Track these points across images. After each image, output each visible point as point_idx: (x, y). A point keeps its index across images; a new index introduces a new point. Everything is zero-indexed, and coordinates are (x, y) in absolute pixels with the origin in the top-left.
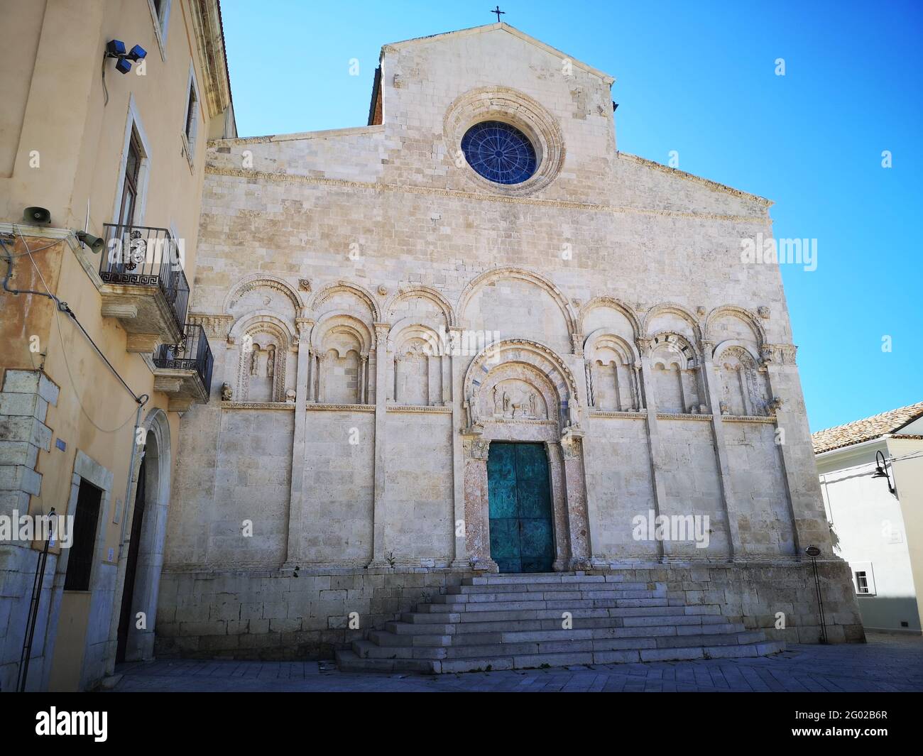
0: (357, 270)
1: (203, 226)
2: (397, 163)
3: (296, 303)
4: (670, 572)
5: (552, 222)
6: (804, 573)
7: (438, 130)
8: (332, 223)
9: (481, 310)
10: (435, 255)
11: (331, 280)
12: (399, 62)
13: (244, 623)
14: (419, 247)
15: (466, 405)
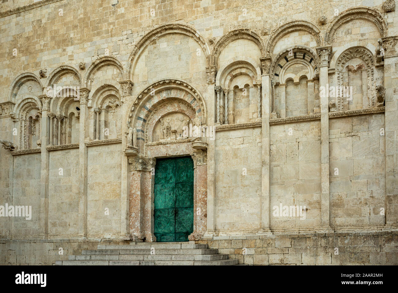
0: (69, 56)
4: (258, 241)
8: (56, 28)
9: (146, 65)
10: (114, 32)
11: (56, 67)
14: (104, 29)
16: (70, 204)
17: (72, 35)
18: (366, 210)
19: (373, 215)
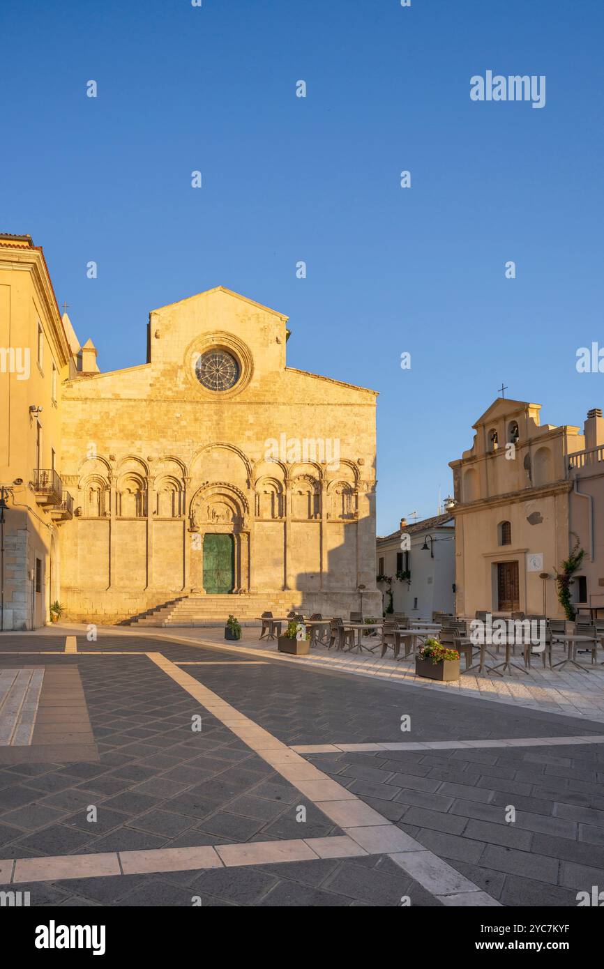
0: (138, 448)
1: (63, 429)
2: (158, 385)
3: (109, 468)
5: (243, 414)
6: (356, 597)
7: (181, 363)
8: (124, 423)
10: (178, 438)
11: (125, 454)
12: (159, 321)
13: (94, 611)
14: (169, 434)
15: (191, 517)
16: (137, 563)
17: (140, 432)
18: (347, 579)
19: (350, 583)
